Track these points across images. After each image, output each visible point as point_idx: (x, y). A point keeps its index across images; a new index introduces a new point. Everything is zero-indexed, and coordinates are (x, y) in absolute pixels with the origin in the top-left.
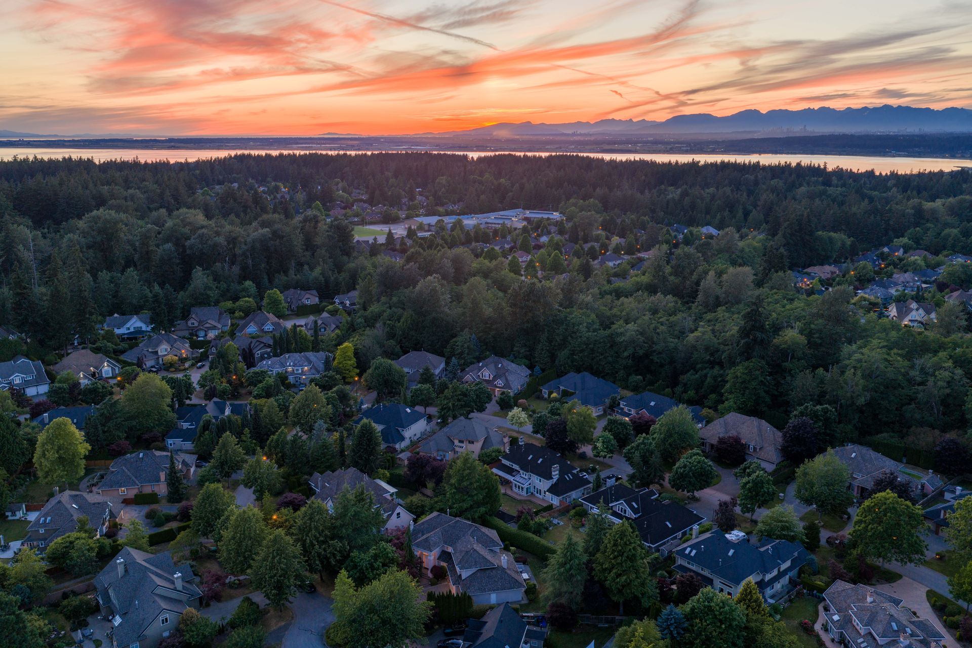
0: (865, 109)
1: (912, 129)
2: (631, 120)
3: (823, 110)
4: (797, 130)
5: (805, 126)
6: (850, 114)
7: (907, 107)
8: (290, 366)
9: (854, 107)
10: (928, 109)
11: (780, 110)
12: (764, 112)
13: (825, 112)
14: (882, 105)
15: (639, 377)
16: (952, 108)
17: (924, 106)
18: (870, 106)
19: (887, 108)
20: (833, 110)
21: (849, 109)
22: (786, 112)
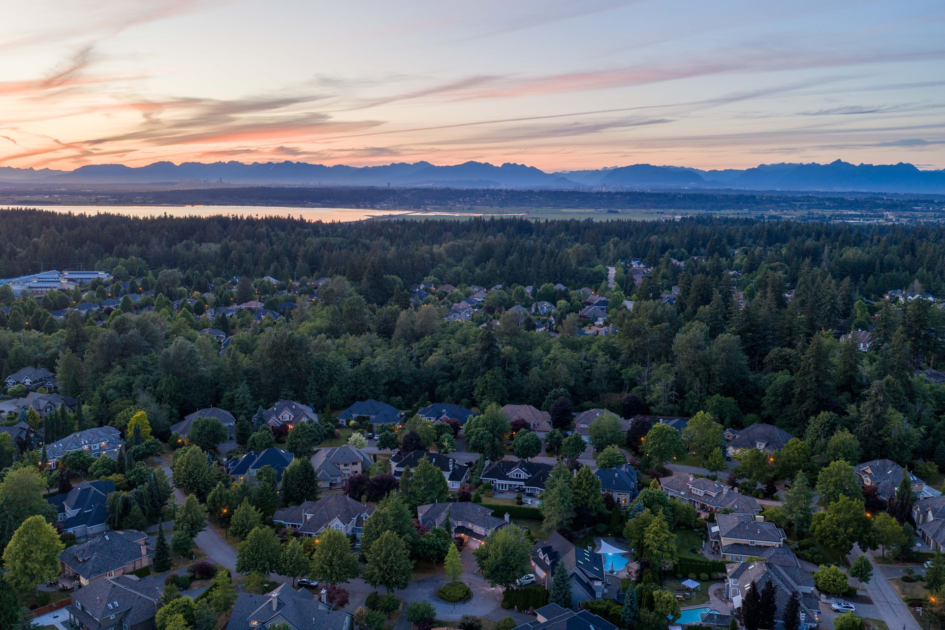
0: (270, 163)
1: (313, 183)
2: (31, 168)
3: (233, 164)
4: (213, 182)
5: (221, 179)
6: (257, 169)
7: (304, 163)
8: (85, 444)
9: (260, 162)
10: (321, 166)
11: (193, 163)
12: (178, 164)
13: (235, 166)
14: (283, 161)
15: (400, 397)
16: (340, 165)
17: (318, 163)
18: (275, 162)
19: (288, 163)
20: (242, 164)
21: (255, 163)
22: (198, 165)
